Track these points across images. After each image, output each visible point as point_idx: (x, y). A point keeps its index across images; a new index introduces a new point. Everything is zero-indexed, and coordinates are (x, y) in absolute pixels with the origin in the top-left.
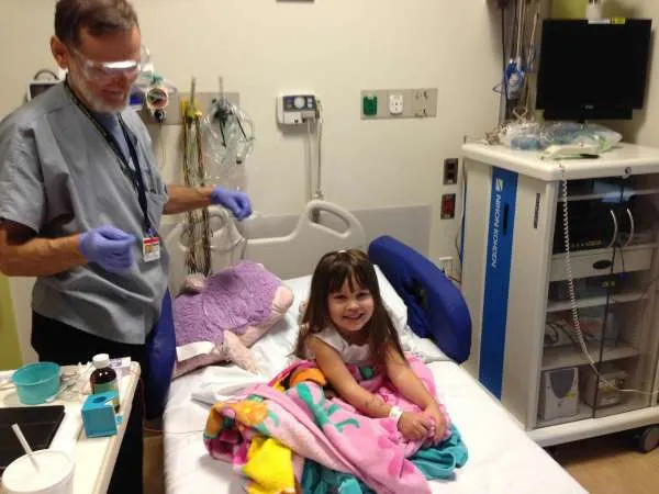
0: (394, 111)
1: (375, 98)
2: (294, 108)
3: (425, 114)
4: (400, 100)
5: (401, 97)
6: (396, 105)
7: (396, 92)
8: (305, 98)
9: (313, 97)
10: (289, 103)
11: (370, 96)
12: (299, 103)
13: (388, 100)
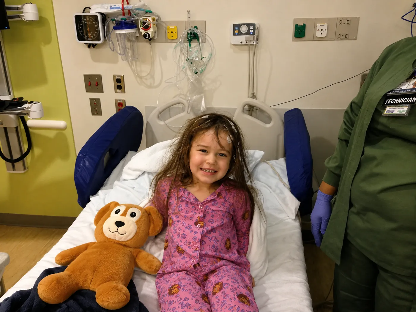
0: (319, 36)
1: (304, 25)
2: (240, 34)
3: (346, 37)
4: (325, 27)
5: (326, 25)
6: (321, 30)
7: (322, 21)
8: (248, 25)
9: (254, 25)
10: (237, 29)
11: (301, 24)
12: (244, 29)
13: (315, 27)
